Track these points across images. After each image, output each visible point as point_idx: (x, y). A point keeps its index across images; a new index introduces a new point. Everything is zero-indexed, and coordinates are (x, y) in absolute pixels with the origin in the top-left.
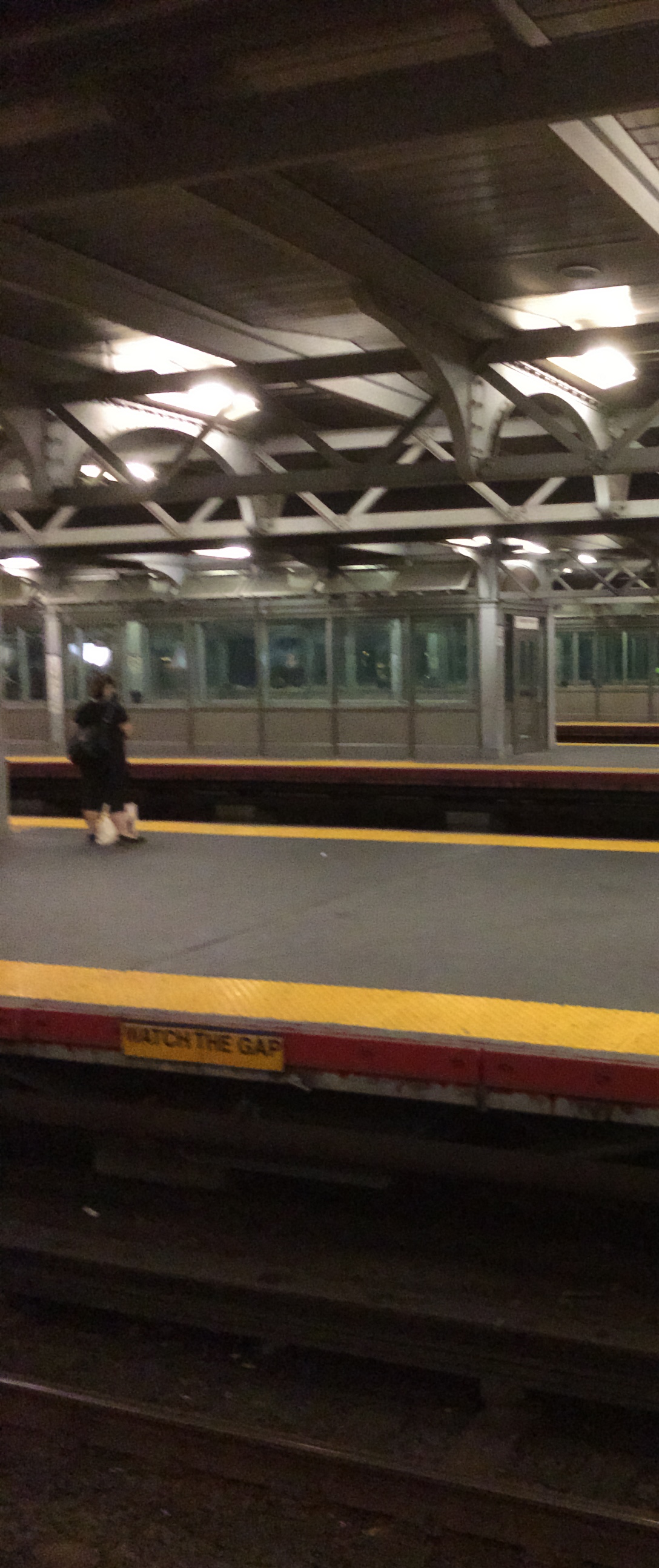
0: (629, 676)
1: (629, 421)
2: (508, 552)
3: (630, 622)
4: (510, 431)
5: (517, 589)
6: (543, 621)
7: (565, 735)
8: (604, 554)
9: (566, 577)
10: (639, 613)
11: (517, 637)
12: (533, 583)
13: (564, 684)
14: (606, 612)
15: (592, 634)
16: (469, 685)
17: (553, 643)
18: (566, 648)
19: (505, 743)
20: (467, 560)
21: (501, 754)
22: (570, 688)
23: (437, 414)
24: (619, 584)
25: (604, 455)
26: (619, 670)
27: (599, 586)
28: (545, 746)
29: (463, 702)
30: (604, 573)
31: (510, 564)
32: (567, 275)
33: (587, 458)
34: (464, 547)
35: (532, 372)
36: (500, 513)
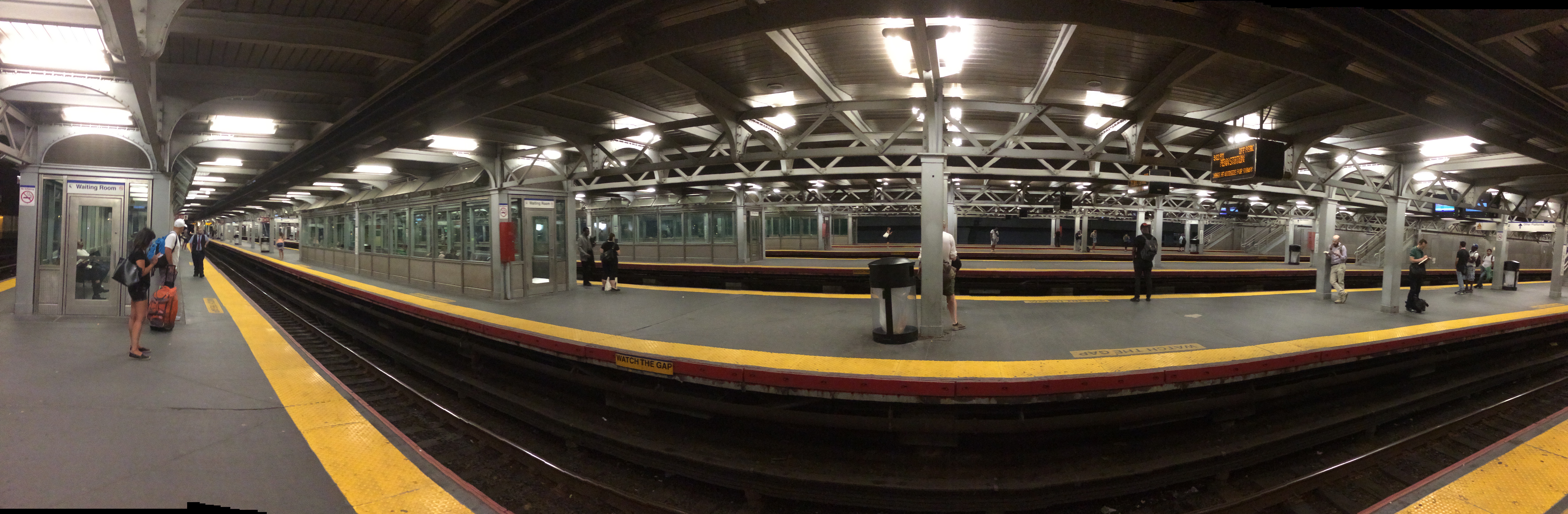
0: (792, 233)
1: (793, 140)
2: (748, 188)
3: (793, 213)
4: (750, 144)
5: (751, 201)
6: (760, 213)
7: (769, 254)
8: (783, 189)
9: (769, 197)
10: (796, 210)
11: (751, 218)
12: (757, 199)
13: (768, 236)
14: (784, 210)
15: (779, 218)
16: (733, 237)
17: (764, 221)
18: (769, 223)
19: (747, 258)
20: (732, 192)
21: (745, 261)
22: (770, 237)
23: (724, 139)
24: (789, 200)
25: (785, 152)
26: (788, 230)
27: (782, 200)
28: (762, 259)
29: (731, 243)
30: (783, 196)
31: (748, 192)
32: (771, 88)
33: (779, 154)
34: (731, 187)
35: (758, 123)
36: (746, 174)
